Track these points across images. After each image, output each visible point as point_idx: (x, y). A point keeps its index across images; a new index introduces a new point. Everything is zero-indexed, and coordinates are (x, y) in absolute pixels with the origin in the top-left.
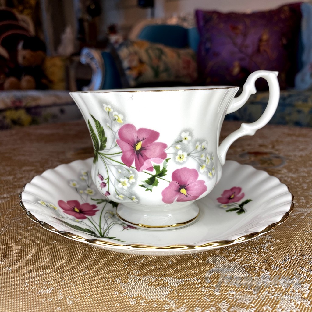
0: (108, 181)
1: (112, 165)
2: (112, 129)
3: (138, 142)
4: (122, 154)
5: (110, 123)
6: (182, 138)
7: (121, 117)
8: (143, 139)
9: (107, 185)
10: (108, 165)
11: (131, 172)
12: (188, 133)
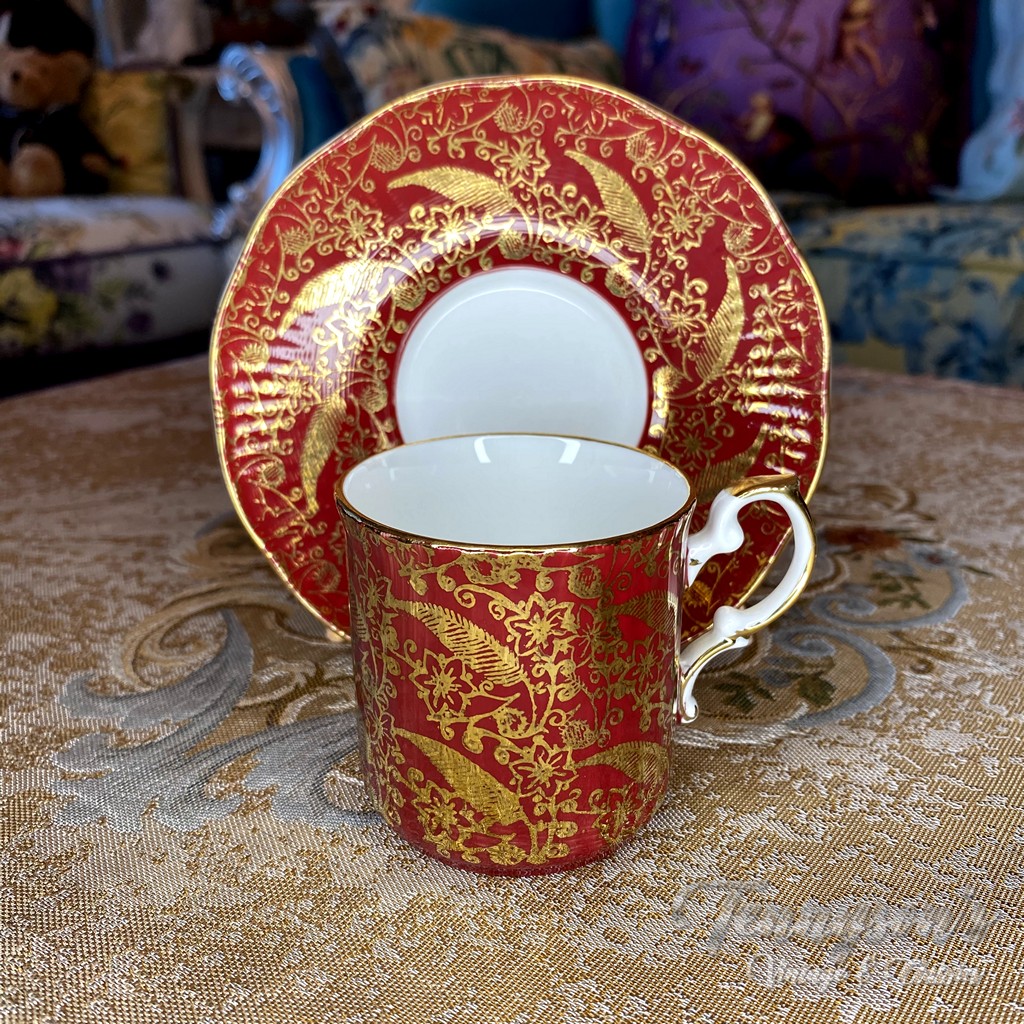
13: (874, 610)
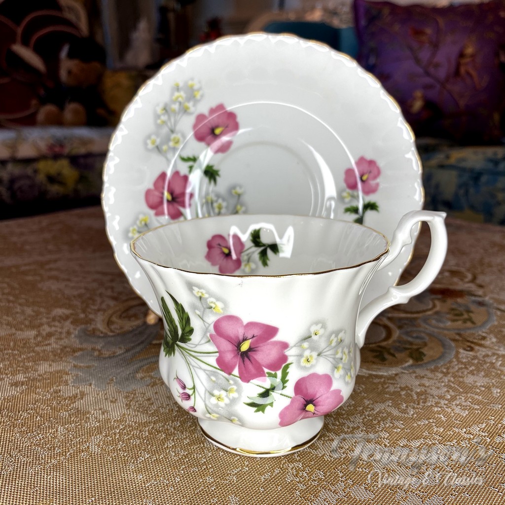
0: (194, 391)
1: (201, 368)
2: (204, 319)
3: (245, 340)
4: (217, 354)
5: (203, 310)
6: (311, 333)
7: (220, 305)
8: (253, 337)
9: (192, 397)
10: (193, 366)
11: (231, 382)
12: (320, 325)
13: (449, 324)
